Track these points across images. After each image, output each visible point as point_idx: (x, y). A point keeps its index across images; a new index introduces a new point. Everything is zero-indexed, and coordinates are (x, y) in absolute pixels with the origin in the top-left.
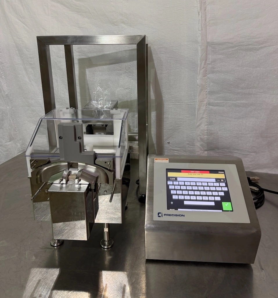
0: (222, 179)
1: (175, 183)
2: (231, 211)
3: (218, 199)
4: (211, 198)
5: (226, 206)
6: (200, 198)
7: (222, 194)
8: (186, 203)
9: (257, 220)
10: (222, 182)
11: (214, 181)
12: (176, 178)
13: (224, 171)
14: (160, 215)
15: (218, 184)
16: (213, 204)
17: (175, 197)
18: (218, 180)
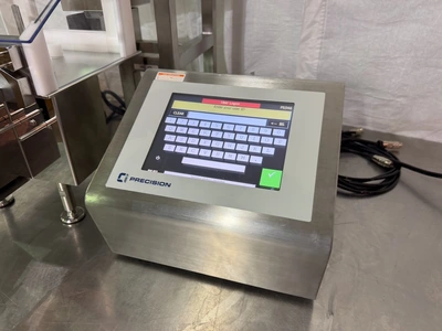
0: (282, 121)
1: (180, 121)
2: (276, 189)
3: (258, 160)
4: (241, 158)
5: (269, 177)
6: (219, 155)
7: (271, 151)
8: (185, 161)
9: (332, 217)
10: (281, 128)
11: (264, 123)
12: (186, 112)
13: (292, 105)
14: (123, 178)
15: (268, 131)
16: (241, 169)
17: (167, 148)
18: (272, 124)
